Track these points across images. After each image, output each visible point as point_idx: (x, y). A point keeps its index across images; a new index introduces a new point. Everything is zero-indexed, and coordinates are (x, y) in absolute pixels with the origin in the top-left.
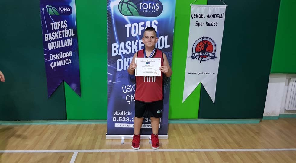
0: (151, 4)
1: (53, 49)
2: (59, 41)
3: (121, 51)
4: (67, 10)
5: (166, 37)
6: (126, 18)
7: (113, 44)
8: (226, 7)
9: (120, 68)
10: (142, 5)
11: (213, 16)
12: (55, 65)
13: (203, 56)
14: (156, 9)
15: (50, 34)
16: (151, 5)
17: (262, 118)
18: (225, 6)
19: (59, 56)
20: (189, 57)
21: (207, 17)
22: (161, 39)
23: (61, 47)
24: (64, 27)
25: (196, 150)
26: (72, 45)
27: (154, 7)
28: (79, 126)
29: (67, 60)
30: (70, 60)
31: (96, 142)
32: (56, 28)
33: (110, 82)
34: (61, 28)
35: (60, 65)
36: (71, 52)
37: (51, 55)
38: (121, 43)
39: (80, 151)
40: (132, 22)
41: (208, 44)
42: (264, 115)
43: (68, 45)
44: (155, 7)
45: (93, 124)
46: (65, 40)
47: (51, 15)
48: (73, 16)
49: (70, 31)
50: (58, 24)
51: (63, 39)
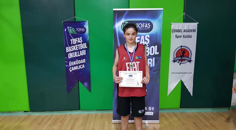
0: (144, 24)
1: (71, 57)
2: (76, 52)
4: (82, 30)
5: (156, 46)
8: (198, 24)
10: (138, 25)
12: (73, 69)
13: (182, 60)
14: (148, 27)
15: (70, 47)
17: (230, 107)
19: (76, 63)
20: (171, 61)
21: (184, 31)
22: (152, 48)
23: (77, 56)
24: (80, 42)
26: (85, 54)
27: (146, 26)
29: (82, 65)
30: (83, 65)
32: (74, 43)
34: (78, 43)
35: (77, 69)
36: (85, 59)
41: (185, 51)
43: (83, 55)
44: (147, 26)
46: (81, 51)
47: (71, 34)
48: (86, 34)
49: (84, 45)
50: (76, 40)
51: (79, 51)
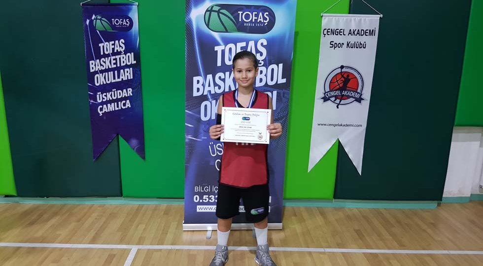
0: (256, 13)
1: (102, 84)
2: (112, 72)
3: (207, 89)
4: (124, 23)
5: (281, 65)
6: (217, 36)
7: (194, 78)
8: (380, 18)
9: (206, 115)
10: (242, 14)
11: (359, 33)
12: (105, 109)
13: (342, 97)
14: (265, 21)
15: (98, 61)
16: (257, 15)
17: (441, 200)
18: (379, 16)
19: (111, 95)
20: (318, 99)
21: (349, 33)
22: (273, 70)
23: (114, 81)
24: (119, 51)
25: (328, 250)
26: (132, 78)
27: (260, 18)
28: (141, 207)
29: (124, 102)
30: (128, 101)
31: (167, 234)
32: (107, 51)
33: (189, 139)
34: (115, 51)
35: (113, 110)
36: (131, 89)
37: (98, 93)
38: (208, 76)
39: (141, 247)
40: (226, 42)
41: (350, 78)
42: (443, 196)
43: (126, 79)
44: (262, 18)
45: (164, 204)
46: (122, 71)
47: (99, 31)
48: (133, 34)
49: (129, 56)
50: (111, 45)
51: (118, 69)
